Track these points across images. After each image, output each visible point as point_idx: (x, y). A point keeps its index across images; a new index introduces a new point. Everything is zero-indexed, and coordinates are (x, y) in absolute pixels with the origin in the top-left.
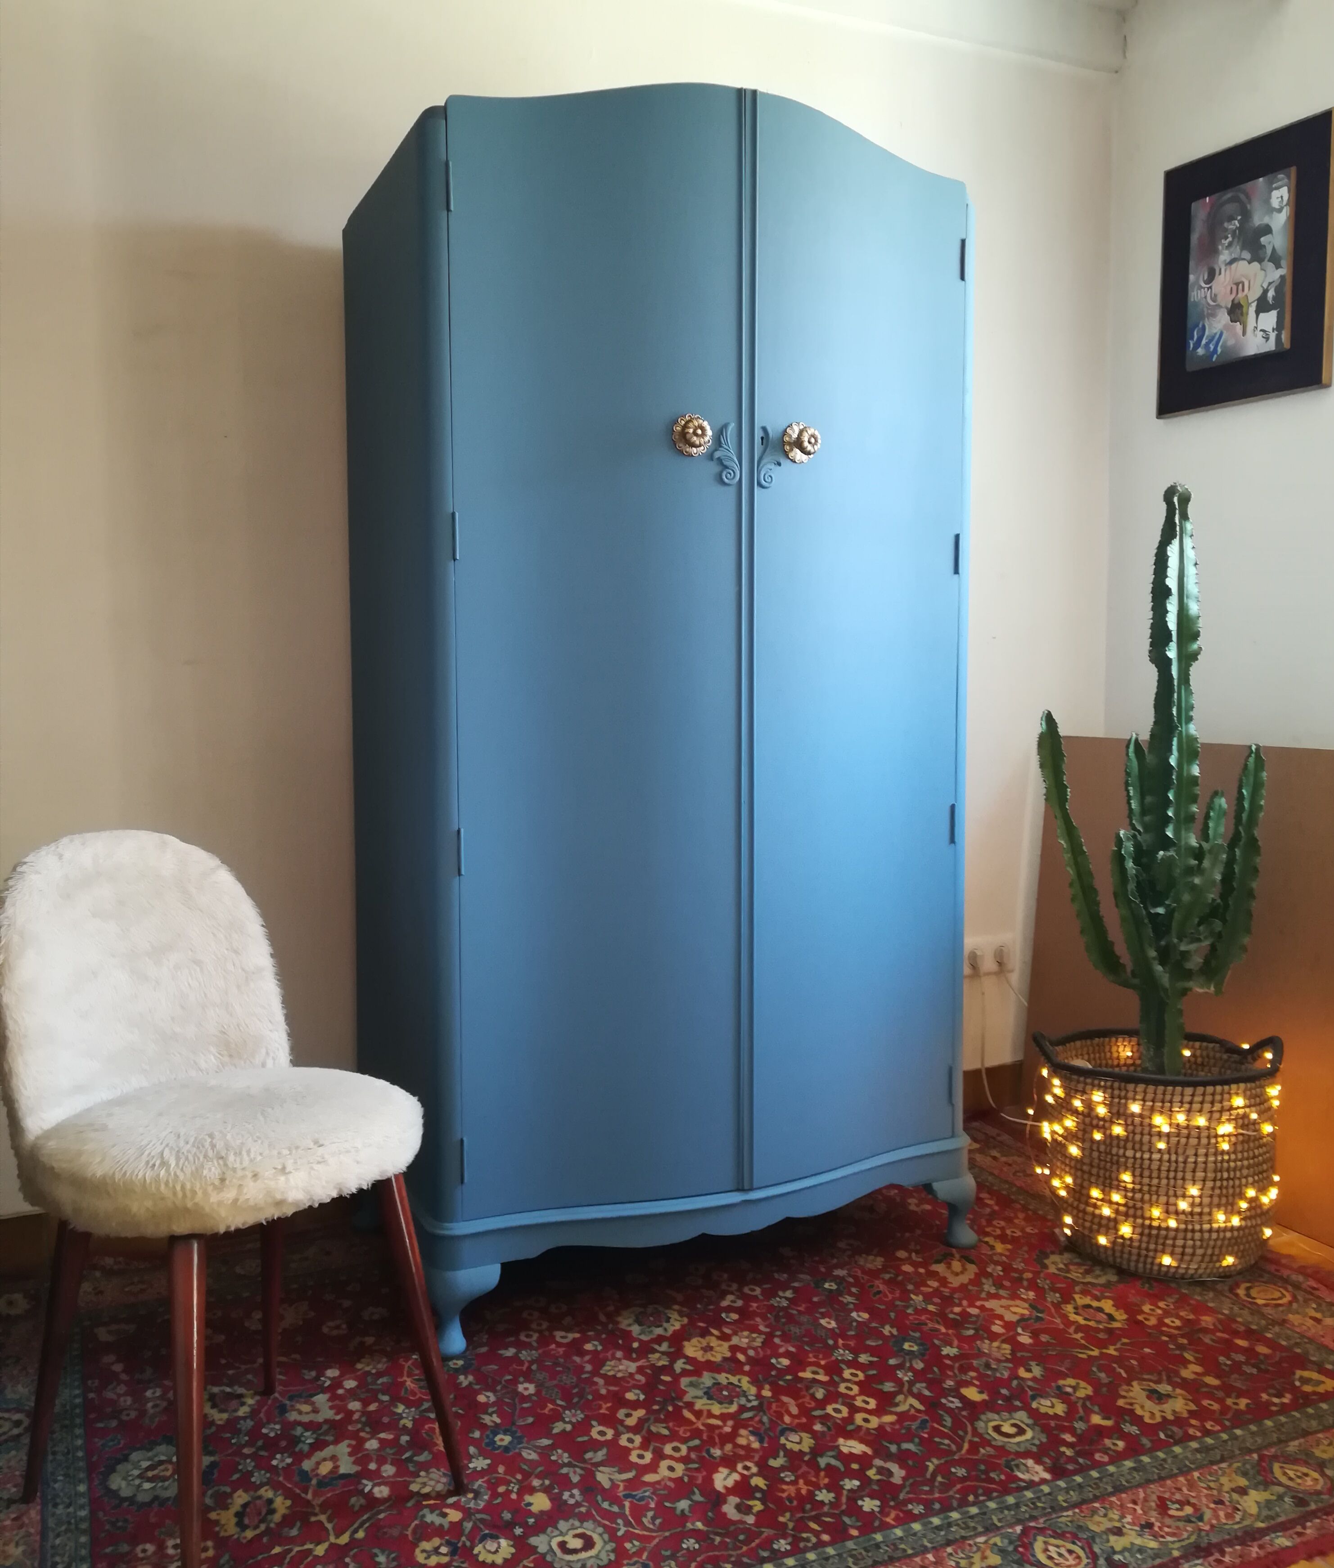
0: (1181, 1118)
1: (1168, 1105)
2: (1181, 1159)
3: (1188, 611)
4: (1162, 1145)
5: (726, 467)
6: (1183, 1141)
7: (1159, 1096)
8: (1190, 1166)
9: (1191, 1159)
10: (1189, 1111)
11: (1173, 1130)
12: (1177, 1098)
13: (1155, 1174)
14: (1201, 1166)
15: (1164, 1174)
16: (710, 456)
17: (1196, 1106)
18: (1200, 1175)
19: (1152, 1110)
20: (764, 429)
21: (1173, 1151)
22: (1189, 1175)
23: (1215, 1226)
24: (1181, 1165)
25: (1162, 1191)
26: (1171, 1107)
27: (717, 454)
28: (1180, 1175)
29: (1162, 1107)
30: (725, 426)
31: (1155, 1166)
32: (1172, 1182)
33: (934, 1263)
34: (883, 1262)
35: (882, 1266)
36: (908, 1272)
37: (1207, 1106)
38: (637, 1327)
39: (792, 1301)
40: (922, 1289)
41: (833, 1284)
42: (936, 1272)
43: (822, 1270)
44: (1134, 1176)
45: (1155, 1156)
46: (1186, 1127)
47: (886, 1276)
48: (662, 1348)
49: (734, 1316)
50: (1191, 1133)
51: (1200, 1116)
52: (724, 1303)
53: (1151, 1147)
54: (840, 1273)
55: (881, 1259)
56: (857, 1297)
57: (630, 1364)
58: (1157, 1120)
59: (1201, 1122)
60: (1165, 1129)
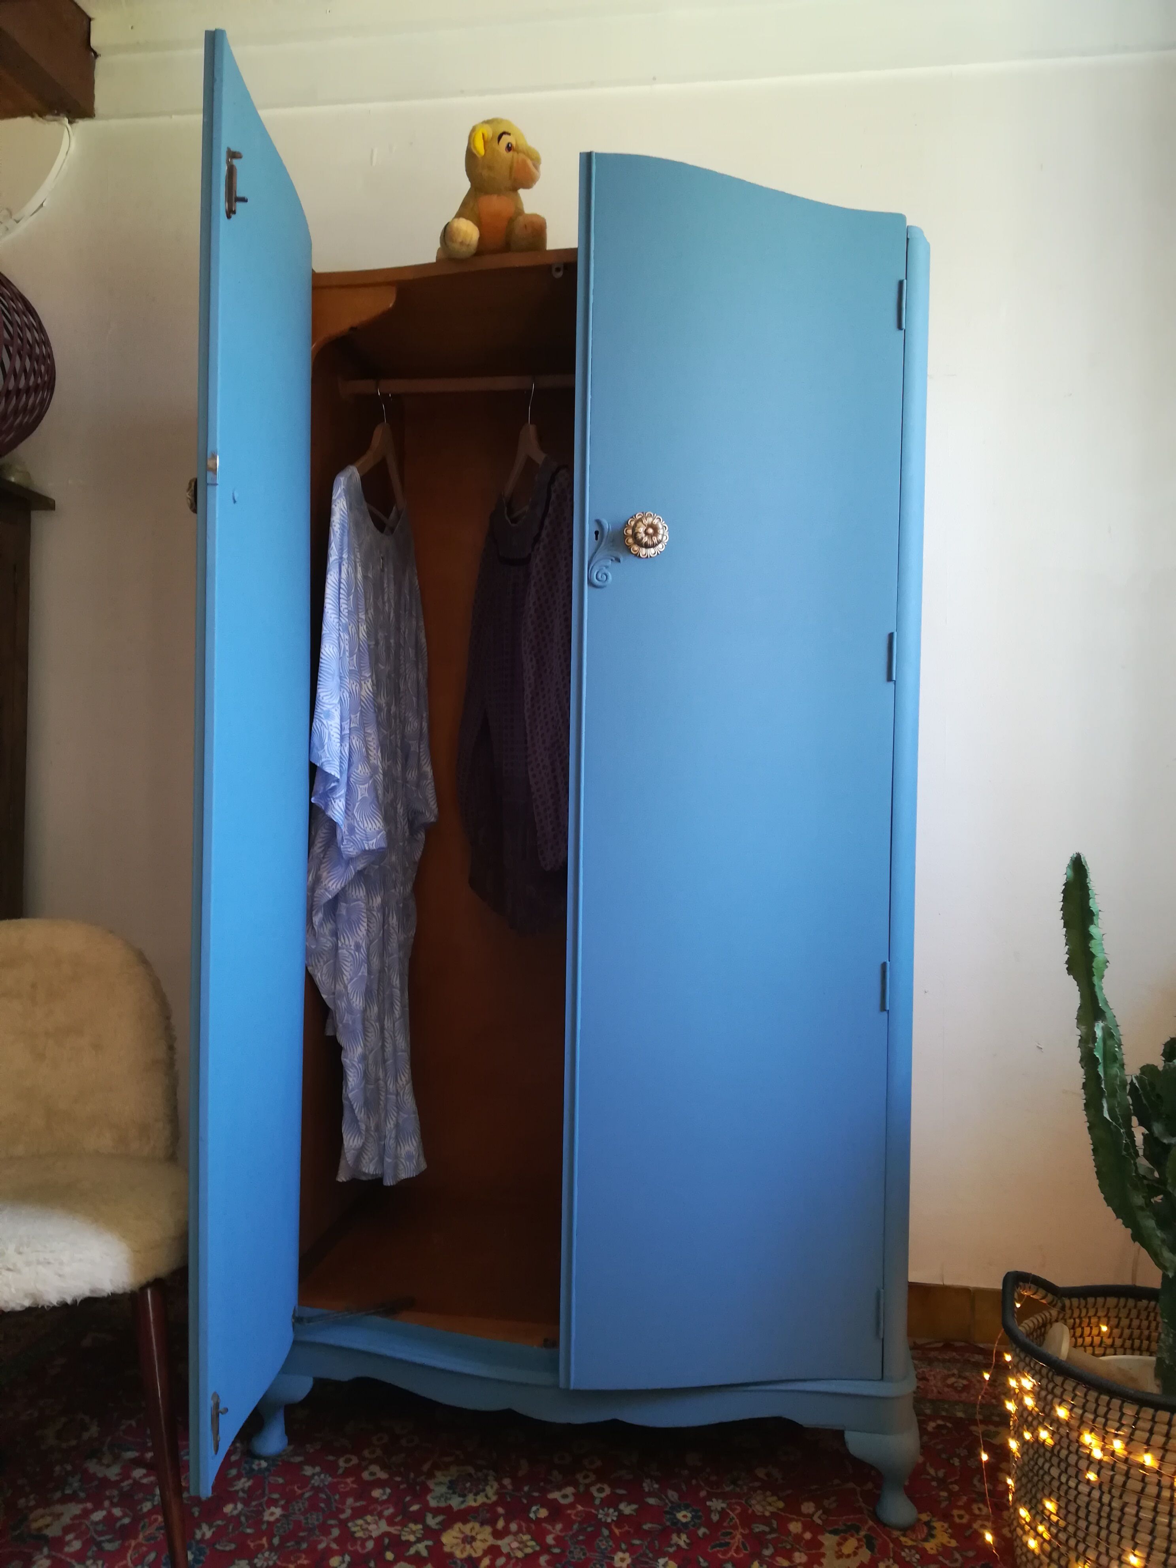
0: (1118, 1446)
1: (1101, 1420)
2: (1116, 1504)
4: (1092, 1476)
6: (1119, 1479)
7: (1091, 1406)
8: (1130, 1520)
9: (1131, 1510)
10: (1129, 1441)
11: (1106, 1459)
12: (1114, 1415)
13: (1082, 1514)
14: (1146, 1526)
15: (1093, 1518)
17: (1141, 1435)
18: (1143, 1537)
19: (1082, 1421)
20: (597, 525)
21: (1105, 1488)
22: (1127, 1532)
24: (1116, 1514)
25: (1092, 1541)
26: (1105, 1425)
28: (1115, 1527)
29: (1094, 1421)
31: (1083, 1500)
32: (1104, 1533)
33: (831, 1532)
34: (779, 1509)
35: (772, 1513)
36: (789, 1532)
37: (1158, 1440)
38: (443, 1489)
39: (622, 1519)
40: (779, 1559)
41: (689, 1515)
42: (821, 1545)
43: (703, 1494)
44: (1059, 1508)
45: (1084, 1489)
46: (1126, 1460)
47: (759, 1528)
48: (432, 1521)
49: (543, 1513)
50: (1132, 1471)
51: (1146, 1451)
52: (555, 1495)
53: (1079, 1473)
54: (717, 1504)
55: (781, 1504)
56: (694, 1540)
57: (384, 1527)
58: (1088, 1438)
59: (1149, 1460)
60: (1097, 1454)
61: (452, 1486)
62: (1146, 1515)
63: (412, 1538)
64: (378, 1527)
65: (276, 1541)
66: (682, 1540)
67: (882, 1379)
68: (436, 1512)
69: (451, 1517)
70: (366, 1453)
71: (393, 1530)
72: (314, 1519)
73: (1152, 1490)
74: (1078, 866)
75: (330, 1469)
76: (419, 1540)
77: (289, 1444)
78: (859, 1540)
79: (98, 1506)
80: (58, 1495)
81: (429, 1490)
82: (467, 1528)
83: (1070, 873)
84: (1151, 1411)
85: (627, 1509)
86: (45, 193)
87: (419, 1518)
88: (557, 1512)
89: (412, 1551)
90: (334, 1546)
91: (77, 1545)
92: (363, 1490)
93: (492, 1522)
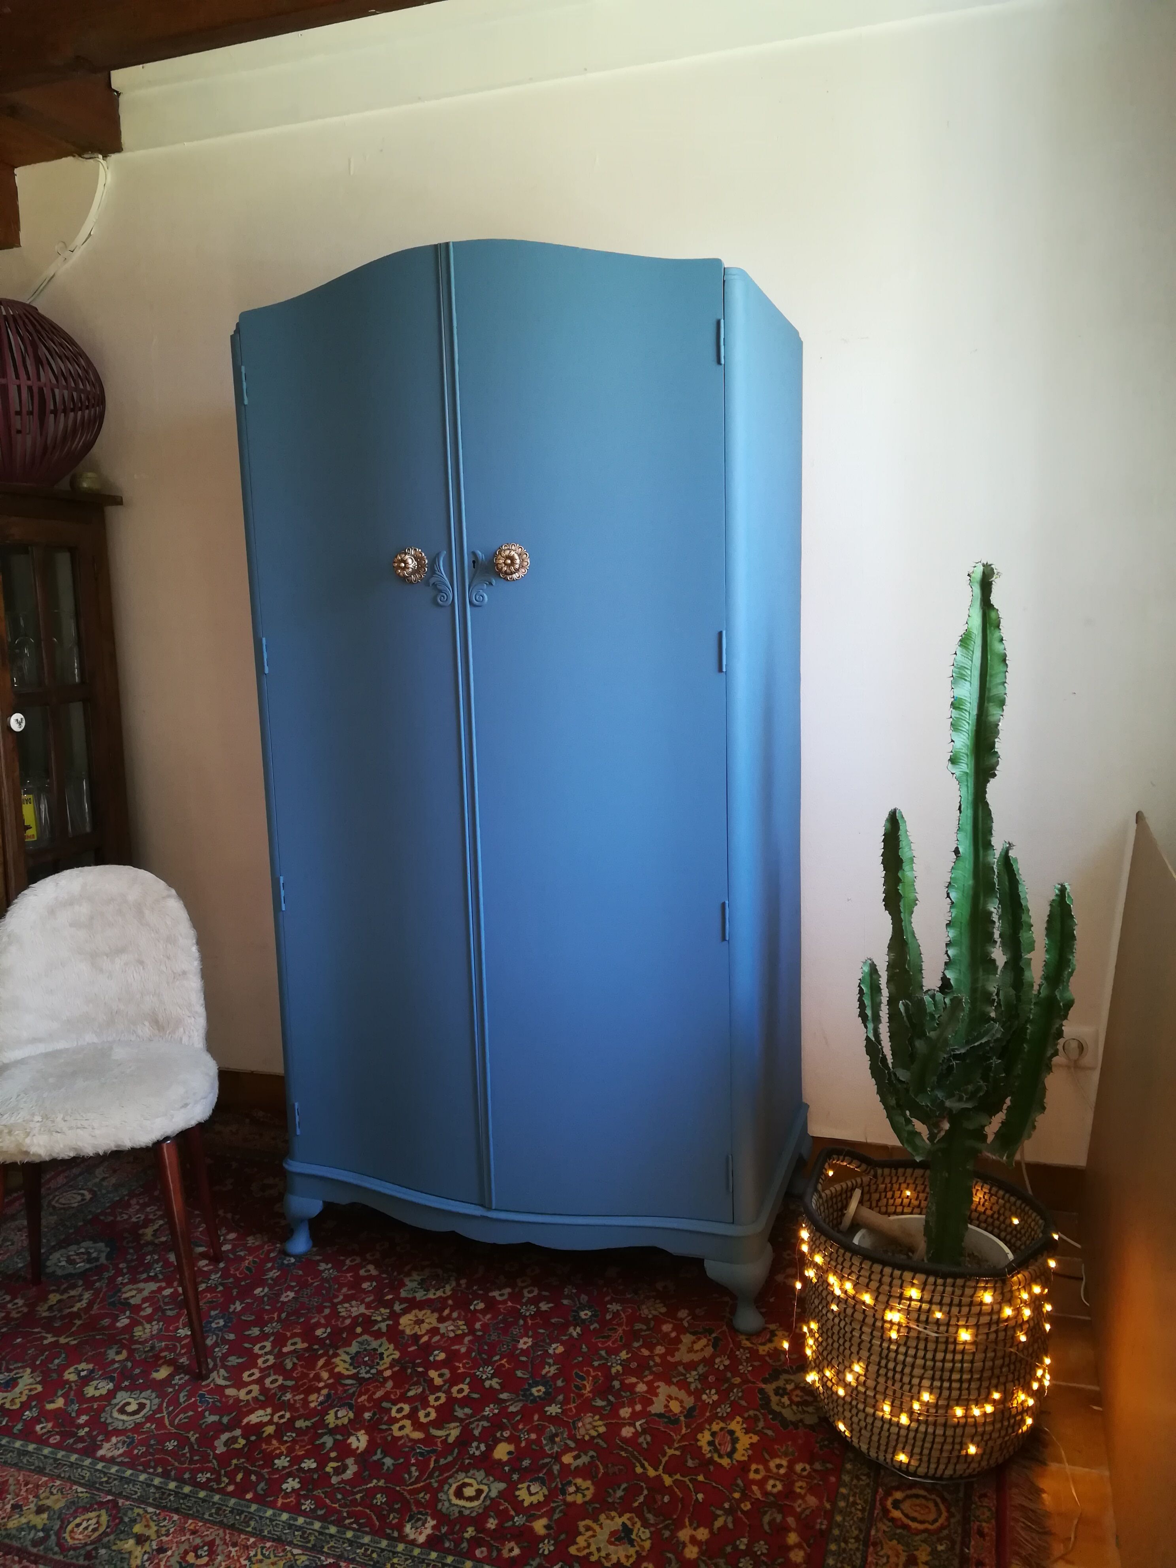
0: (849, 1286)
2: (848, 1328)
3: (987, 716)
5: (441, 591)
6: (849, 1311)
7: (835, 1256)
8: (856, 1341)
9: (856, 1334)
10: (856, 1285)
11: (842, 1296)
12: (847, 1264)
13: (830, 1333)
14: (865, 1346)
15: (836, 1337)
16: (426, 582)
17: (863, 1280)
18: (864, 1354)
19: (829, 1267)
20: (474, 554)
21: (842, 1317)
23: (880, 1414)
25: (835, 1354)
26: (842, 1271)
27: (432, 580)
28: (847, 1345)
29: (836, 1267)
30: (438, 555)
31: (830, 1324)
32: (841, 1349)
33: (691, 1333)
34: (661, 1313)
35: (654, 1316)
36: (661, 1330)
37: (874, 1285)
38: (415, 1284)
39: (539, 1313)
40: (643, 1350)
41: (590, 1314)
42: (681, 1341)
43: (607, 1299)
44: (819, 1328)
45: (830, 1316)
46: (854, 1298)
47: (638, 1326)
48: (397, 1307)
49: (481, 1306)
50: (857, 1306)
51: (867, 1292)
52: (495, 1294)
53: (828, 1304)
54: (614, 1307)
55: (663, 1310)
56: (586, 1333)
57: (362, 1309)
58: (832, 1279)
59: (867, 1298)
60: (838, 1292)
61: (422, 1283)
62: (865, 1338)
63: (379, 1318)
64: (358, 1309)
65: (284, 1315)
66: (575, 1332)
67: (733, 1223)
68: (402, 1301)
69: (413, 1304)
70: (368, 1256)
71: (367, 1312)
72: (315, 1301)
73: (870, 1320)
74: (894, 822)
75: (338, 1266)
76: (384, 1320)
77: (314, 1246)
78: (709, 1340)
79: (169, 1285)
80: (144, 1276)
81: (404, 1285)
82: (420, 1314)
83: (889, 825)
84: (869, 1263)
85: (544, 1306)
86: (90, 224)
87: (389, 1305)
88: (491, 1305)
89: (376, 1328)
90: (323, 1321)
91: (149, 1311)
92: (358, 1281)
93: (440, 1310)
